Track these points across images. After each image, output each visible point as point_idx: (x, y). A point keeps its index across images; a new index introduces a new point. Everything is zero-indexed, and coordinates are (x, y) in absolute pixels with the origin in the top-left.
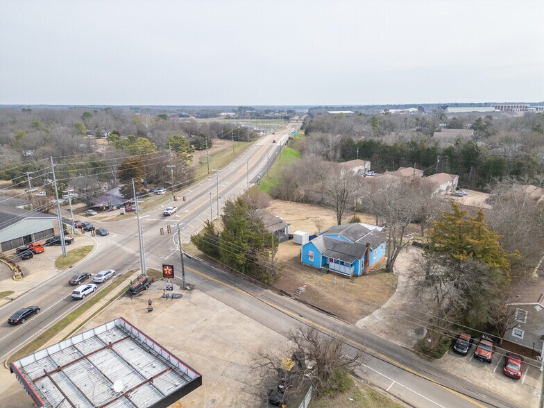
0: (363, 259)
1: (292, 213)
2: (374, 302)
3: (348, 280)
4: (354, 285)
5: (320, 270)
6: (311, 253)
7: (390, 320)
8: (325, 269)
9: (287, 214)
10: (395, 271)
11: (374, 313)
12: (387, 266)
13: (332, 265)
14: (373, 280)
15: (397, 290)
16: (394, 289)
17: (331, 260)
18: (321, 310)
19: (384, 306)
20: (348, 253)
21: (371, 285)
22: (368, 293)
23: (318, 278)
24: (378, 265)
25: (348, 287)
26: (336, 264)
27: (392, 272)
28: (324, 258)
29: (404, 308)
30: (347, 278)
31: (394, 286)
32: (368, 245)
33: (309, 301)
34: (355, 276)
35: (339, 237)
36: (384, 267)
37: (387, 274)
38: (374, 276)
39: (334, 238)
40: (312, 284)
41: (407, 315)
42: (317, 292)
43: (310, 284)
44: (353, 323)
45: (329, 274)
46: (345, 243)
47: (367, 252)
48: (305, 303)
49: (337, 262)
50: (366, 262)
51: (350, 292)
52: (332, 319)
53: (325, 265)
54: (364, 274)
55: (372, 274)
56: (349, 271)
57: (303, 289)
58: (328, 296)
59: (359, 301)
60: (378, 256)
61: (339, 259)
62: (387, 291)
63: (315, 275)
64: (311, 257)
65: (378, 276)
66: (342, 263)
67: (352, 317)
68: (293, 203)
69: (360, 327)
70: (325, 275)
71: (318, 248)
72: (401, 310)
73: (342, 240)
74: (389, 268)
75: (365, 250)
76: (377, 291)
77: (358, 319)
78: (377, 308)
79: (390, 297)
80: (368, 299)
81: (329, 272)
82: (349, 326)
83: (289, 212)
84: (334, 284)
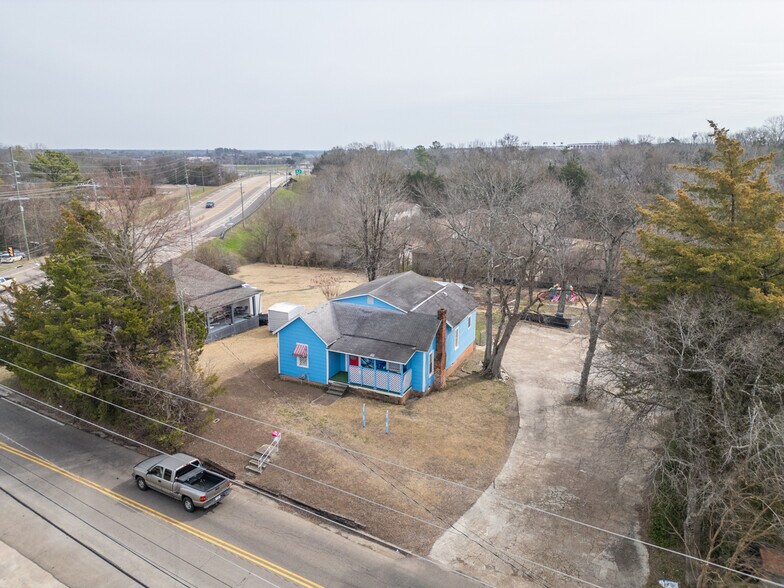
0: (432, 352)
1: (282, 280)
2: (473, 466)
3: (398, 409)
4: (415, 420)
5: (325, 389)
6: (301, 347)
7: (530, 524)
8: (338, 386)
9: (271, 282)
10: (504, 375)
11: (478, 504)
12: (486, 365)
13: (356, 374)
14: (459, 401)
15: (522, 422)
16: (513, 420)
17: (354, 362)
18: (320, 515)
19: (503, 476)
20: (396, 338)
21: (456, 416)
22: (455, 440)
23: (318, 410)
24: (463, 364)
25: (398, 429)
26: (366, 371)
27: (499, 377)
28: (336, 358)
29: (557, 474)
30: (397, 402)
31: (510, 413)
32: (441, 315)
33: (285, 487)
34: (415, 395)
35: (370, 301)
36: (479, 367)
37: (487, 384)
38: (460, 391)
39: (360, 305)
40: (300, 433)
41: (571, 496)
42: (313, 454)
43: (294, 432)
44: (423, 550)
45: (349, 399)
46: (385, 316)
47: (439, 335)
48: (273, 493)
49: (367, 364)
50: (440, 357)
51: (405, 443)
52: (353, 543)
53: (340, 374)
54: (435, 389)
55: (454, 386)
56: (399, 384)
57: (270, 449)
58: (346, 464)
59: (433, 467)
60: (464, 342)
61: (372, 356)
62: (500, 429)
63: (313, 405)
64: (303, 358)
65: (469, 389)
66: (381, 366)
67: (417, 527)
68: (287, 267)
69: (444, 563)
70: (339, 403)
71: (318, 331)
72: (549, 482)
73: (378, 309)
74: (490, 370)
75: (437, 328)
76: (476, 432)
77: (435, 534)
78: (484, 487)
79: (509, 444)
80: (458, 461)
81: (348, 392)
82: (410, 567)
83: (274, 280)
84: (361, 426)
